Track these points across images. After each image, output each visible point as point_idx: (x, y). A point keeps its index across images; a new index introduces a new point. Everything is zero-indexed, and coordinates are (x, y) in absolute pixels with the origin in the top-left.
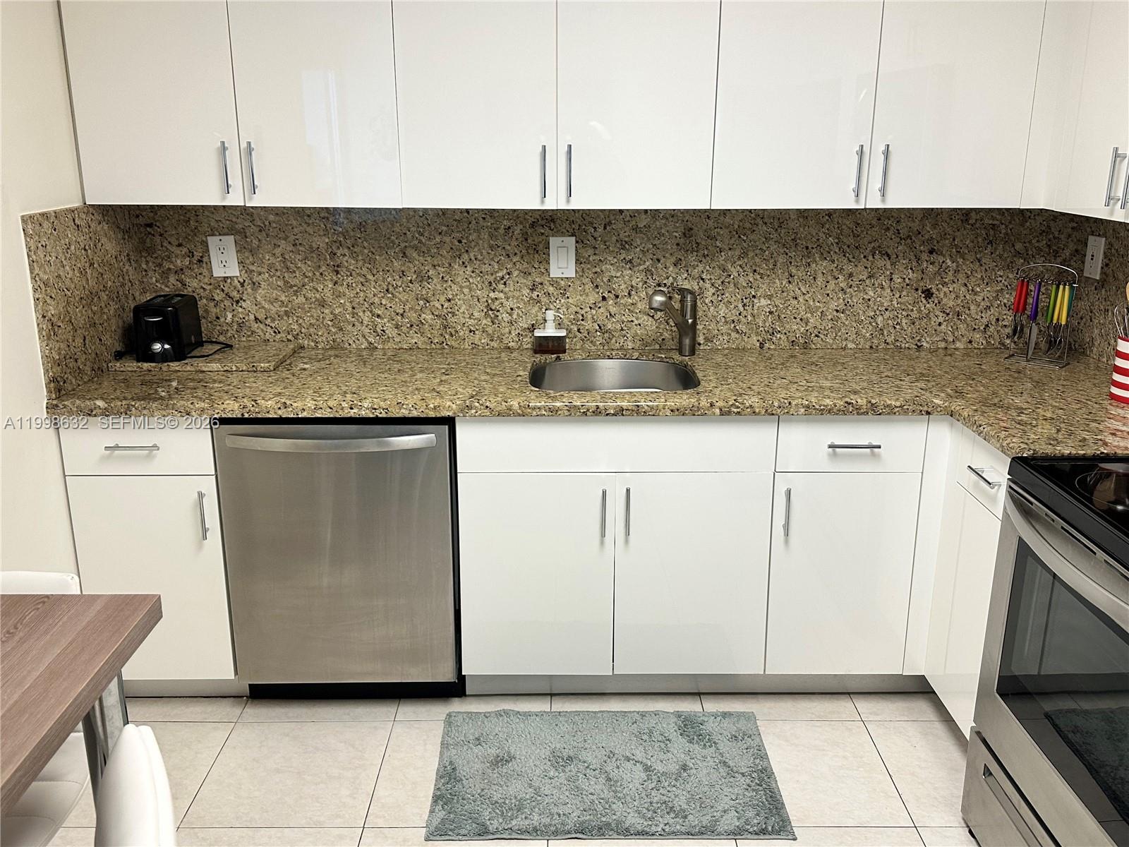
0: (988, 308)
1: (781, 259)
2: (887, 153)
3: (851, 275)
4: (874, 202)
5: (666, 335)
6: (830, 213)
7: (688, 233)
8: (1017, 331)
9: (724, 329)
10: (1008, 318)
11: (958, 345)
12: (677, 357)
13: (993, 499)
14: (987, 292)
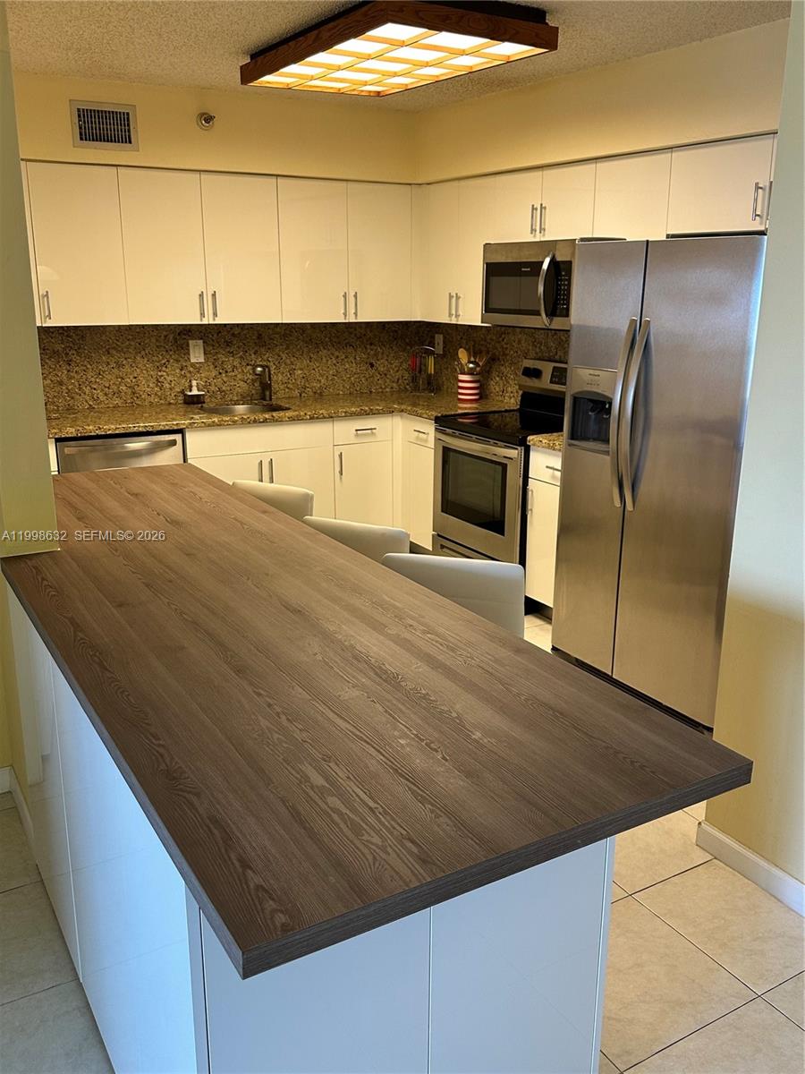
0: (397, 371)
1: (305, 350)
2: (356, 296)
3: (337, 357)
4: (352, 320)
5: (253, 392)
6: (325, 325)
7: (260, 336)
8: (414, 379)
9: (282, 387)
10: (407, 375)
11: (387, 390)
12: (265, 403)
13: (426, 441)
14: (396, 363)
